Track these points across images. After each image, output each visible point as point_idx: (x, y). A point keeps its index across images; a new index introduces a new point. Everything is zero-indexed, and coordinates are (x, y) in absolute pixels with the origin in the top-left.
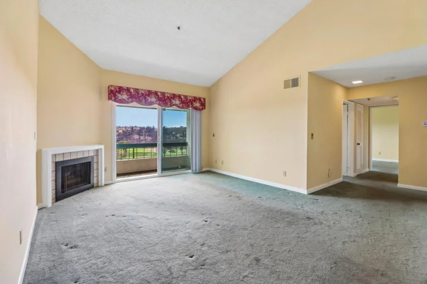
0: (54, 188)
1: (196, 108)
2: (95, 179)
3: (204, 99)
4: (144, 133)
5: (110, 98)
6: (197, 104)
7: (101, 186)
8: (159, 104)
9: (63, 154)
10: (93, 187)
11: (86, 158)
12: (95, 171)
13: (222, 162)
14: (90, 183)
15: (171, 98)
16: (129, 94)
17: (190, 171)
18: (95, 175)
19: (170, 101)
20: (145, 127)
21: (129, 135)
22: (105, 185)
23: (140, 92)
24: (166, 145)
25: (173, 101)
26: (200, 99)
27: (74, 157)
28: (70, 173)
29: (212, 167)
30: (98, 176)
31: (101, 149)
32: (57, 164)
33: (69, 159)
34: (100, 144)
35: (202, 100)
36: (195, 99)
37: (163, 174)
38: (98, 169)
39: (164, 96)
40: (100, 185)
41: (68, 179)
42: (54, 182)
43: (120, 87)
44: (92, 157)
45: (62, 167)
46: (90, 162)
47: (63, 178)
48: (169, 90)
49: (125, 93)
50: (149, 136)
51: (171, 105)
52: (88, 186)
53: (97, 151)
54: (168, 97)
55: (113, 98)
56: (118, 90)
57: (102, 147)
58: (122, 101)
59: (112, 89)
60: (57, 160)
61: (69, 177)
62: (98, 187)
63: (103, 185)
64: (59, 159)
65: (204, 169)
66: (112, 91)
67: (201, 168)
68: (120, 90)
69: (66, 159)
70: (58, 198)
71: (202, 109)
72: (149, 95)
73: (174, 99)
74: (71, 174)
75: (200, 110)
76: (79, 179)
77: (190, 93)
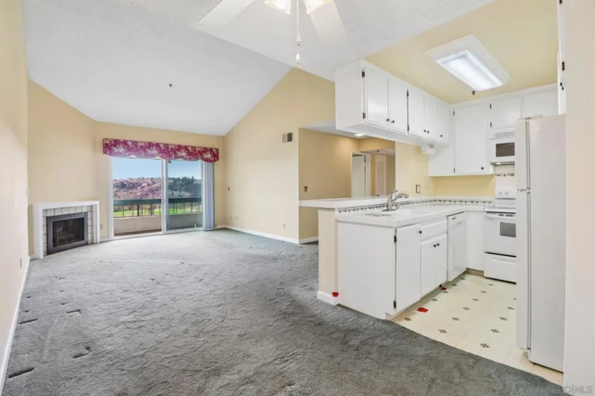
0: (46, 241)
1: (207, 160)
2: (89, 236)
3: (217, 150)
4: (178, 188)
5: (105, 152)
6: (209, 156)
7: (97, 243)
8: (162, 157)
9: (54, 209)
10: (87, 244)
11: (78, 214)
12: (89, 228)
13: (237, 217)
14: (83, 239)
15: (176, 149)
16: (126, 146)
17: (201, 228)
18: (89, 231)
19: (175, 153)
20: (181, 178)
21: (157, 190)
22: (101, 242)
23: (139, 145)
24: (172, 201)
25: (179, 153)
26: (211, 150)
27: (65, 212)
28: (62, 228)
29: (227, 224)
30: (92, 233)
31: (96, 205)
32: (48, 219)
33: (60, 214)
34: (95, 200)
35: (214, 150)
36: (205, 150)
37: (169, 232)
38: (92, 226)
39: (168, 148)
40: (95, 242)
41: (60, 235)
42: (45, 236)
43: (116, 140)
44: (86, 213)
45: (53, 223)
46: (83, 218)
47: (54, 233)
48: (174, 141)
49: (121, 146)
50: (186, 190)
51: (177, 157)
52: (81, 242)
53: (92, 206)
54: (172, 149)
55: (108, 152)
56: (113, 143)
57: (97, 203)
58: (119, 154)
59: (107, 142)
60: (48, 215)
61: (61, 233)
62: (92, 243)
63: (99, 241)
64: (51, 214)
65: (219, 227)
66: (106, 145)
67: (215, 225)
68: (116, 143)
69: (57, 214)
70: (49, 252)
71: (215, 161)
72: (149, 148)
73: (179, 151)
74: (63, 230)
75: (211, 161)
76: (72, 235)
77: (199, 143)
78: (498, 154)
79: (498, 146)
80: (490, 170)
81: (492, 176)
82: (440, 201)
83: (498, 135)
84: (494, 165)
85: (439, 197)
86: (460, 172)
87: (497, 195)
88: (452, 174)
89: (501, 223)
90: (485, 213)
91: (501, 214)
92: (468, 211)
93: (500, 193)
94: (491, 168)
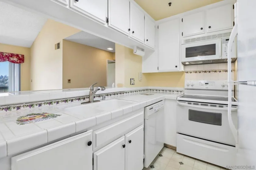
1: (13, 62)
3: (23, 56)
6: (15, 59)
26: (17, 55)
35: (20, 56)
36: (12, 55)
71: (20, 62)
75: (17, 63)
77: (6, 50)
78: (187, 56)
79: (187, 49)
80: (181, 68)
81: (182, 72)
82: (151, 90)
83: (187, 41)
84: (184, 64)
85: (149, 88)
86: (161, 70)
87: (186, 87)
88: (157, 71)
89: (189, 110)
90: (178, 102)
91: (190, 102)
92: (165, 99)
93: (188, 85)
94: (182, 66)
